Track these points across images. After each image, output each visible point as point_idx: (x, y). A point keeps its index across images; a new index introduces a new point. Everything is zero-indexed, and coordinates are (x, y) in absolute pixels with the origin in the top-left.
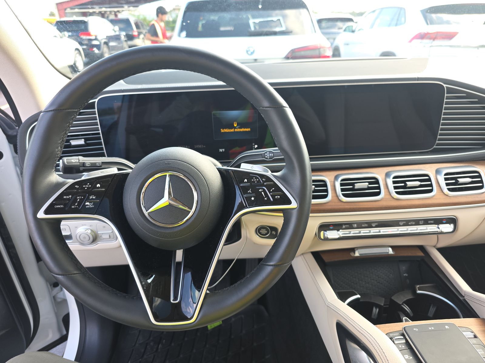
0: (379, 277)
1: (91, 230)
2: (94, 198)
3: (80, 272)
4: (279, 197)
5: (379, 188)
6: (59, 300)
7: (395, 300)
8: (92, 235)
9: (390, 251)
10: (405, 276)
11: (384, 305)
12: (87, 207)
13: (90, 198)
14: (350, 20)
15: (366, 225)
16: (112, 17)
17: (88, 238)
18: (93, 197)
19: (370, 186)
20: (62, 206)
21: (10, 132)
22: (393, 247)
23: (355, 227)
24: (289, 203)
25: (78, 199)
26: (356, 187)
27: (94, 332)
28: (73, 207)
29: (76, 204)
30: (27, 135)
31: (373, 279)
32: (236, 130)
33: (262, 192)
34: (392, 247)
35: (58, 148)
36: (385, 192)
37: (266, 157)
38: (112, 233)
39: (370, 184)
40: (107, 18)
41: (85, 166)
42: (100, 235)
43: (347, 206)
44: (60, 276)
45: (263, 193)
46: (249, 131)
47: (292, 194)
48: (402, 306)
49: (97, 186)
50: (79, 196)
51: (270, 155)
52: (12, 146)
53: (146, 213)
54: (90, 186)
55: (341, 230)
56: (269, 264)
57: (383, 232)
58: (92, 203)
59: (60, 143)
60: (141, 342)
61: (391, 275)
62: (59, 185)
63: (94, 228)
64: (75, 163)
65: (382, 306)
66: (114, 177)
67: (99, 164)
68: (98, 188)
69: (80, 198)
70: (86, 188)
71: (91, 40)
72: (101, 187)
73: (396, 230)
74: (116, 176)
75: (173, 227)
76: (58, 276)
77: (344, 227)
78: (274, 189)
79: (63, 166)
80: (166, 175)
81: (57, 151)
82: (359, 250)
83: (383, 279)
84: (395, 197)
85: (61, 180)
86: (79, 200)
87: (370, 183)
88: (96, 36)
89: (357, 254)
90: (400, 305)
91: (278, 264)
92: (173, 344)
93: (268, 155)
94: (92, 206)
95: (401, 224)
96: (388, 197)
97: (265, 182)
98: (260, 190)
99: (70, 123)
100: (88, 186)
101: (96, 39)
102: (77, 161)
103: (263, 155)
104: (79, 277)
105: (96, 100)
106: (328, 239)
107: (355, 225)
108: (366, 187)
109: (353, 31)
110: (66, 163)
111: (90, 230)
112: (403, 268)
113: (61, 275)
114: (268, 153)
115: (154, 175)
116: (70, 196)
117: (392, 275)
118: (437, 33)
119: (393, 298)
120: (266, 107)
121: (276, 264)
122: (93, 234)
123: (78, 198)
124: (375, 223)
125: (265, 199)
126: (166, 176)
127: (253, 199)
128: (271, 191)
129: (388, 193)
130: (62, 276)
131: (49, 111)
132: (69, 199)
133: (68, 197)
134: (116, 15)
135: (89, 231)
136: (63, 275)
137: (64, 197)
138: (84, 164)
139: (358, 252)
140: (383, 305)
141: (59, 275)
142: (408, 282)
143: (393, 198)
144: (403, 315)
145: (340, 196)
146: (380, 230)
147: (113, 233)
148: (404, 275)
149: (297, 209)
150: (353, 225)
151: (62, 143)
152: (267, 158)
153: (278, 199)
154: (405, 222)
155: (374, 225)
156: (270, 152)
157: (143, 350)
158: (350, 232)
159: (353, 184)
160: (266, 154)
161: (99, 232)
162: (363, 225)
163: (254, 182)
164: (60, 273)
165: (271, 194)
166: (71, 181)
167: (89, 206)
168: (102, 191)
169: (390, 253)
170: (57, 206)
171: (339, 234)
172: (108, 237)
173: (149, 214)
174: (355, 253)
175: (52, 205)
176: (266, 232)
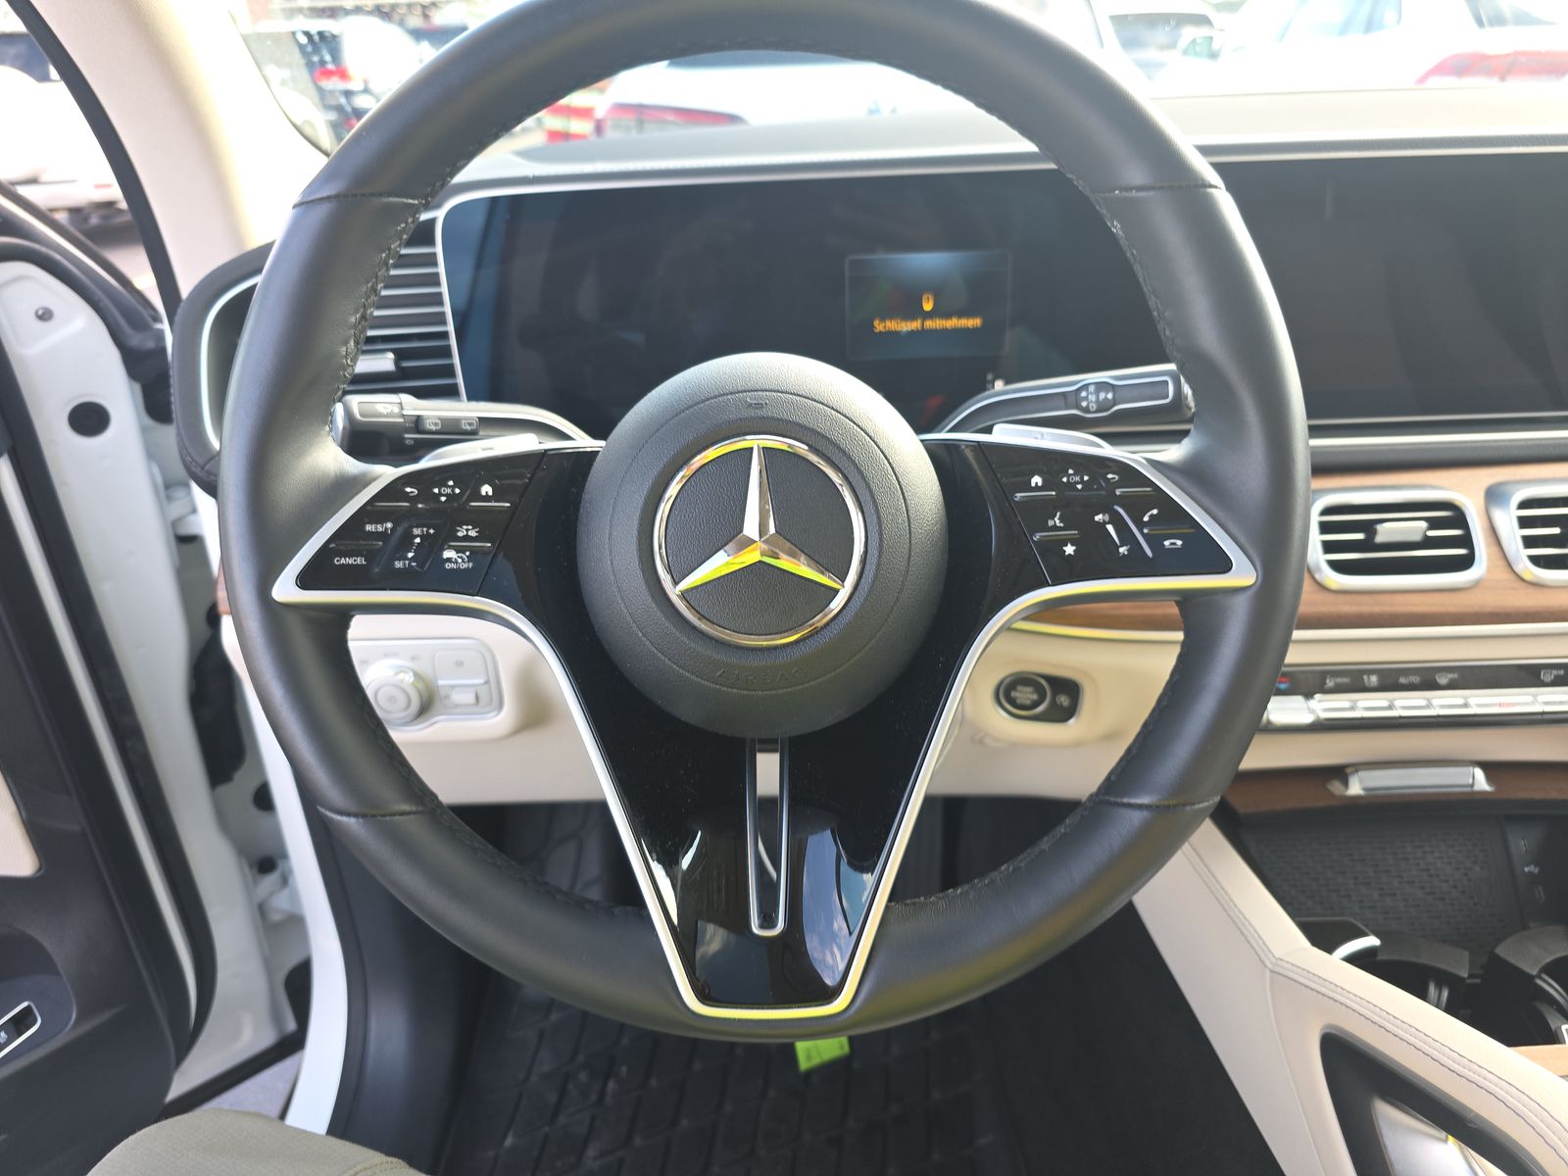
0: (1430, 876)
1: (416, 675)
2: (472, 533)
3: (420, 808)
4: (1179, 543)
5: (1466, 541)
6: (276, 917)
7: (1512, 960)
8: (418, 690)
9: (1480, 781)
10: (1530, 872)
11: (1471, 976)
12: (448, 566)
13: (460, 534)
14: (1202, 20)
15: (1415, 679)
16: (415, 21)
17: (402, 700)
18: (467, 530)
19: (1432, 533)
20: (360, 561)
21: (136, 340)
22: (1489, 768)
23: (1372, 685)
24: (1223, 565)
25: (418, 536)
26: (1379, 539)
27: (392, 1030)
28: (398, 564)
29: (410, 555)
30: (201, 333)
31: (1409, 882)
32: (929, 324)
33: (1105, 523)
34: (1485, 766)
35: (346, 343)
36: (1489, 560)
37: (1084, 404)
38: (486, 686)
39: (1431, 527)
40: (401, 23)
41: (421, 428)
42: (443, 692)
43: (1347, 607)
44: (352, 821)
45: (1110, 528)
46: (975, 330)
47: (1235, 531)
48: (1539, 982)
49: (484, 493)
50: (417, 527)
51: (1102, 396)
52: (137, 387)
53: (673, 592)
54: (457, 491)
55: (1318, 696)
56: (1133, 801)
57: (1479, 706)
58: (468, 553)
59: (355, 326)
60: (546, 1068)
61: (1477, 868)
62: (345, 486)
63: (424, 668)
64: (387, 416)
65: (1462, 979)
66: (540, 463)
67: (470, 424)
68: (487, 498)
69: (423, 531)
70: (443, 499)
71: (348, 94)
72: (496, 497)
73: (1529, 699)
74: (545, 459)
75: (776, 648)
76: (345, 819)
77: (1330, 683)
78: (1155, 512)
79: (348, 426)
80: (752, 449)
81: (344, 353)
82: (1362, 774)
83: (1447, 881)
84: (1527, 577)
85: (352, 466)
86: (418, 540)
87: (1434, 523)
88: (366, 82)
89: (1355, 788)
90: (1532, 977)
91: (1166, 803)
92: (653, 1082)
93: (1092, 398)
94: (465, 566)
95: (1546, 676)
96: (1503, 574)
97: (1118, 485)
98: (1099, 518)
99: (389, 249)
100: (449, 491)
101: (366, 91)
102: (396, 410)
103: (1071, 399)
104: (415, 827)
105: (440, 215)
106: (1270, 726)
107: (1374, 679)
108: (1417, 537)
109: (1214, 55)
110: (358, 417)
111: (411, 674)
112: (1521, 843)
113: (356, 815)
114: (1092, 388)
115: (706, 448)
116: (389, 525)
117: (1482, 868)
118: (1517, 54)
119: (1502, 951)
120: (1140, 189)
121: (1158, 804)
122: (420, 685)
123: (416, 531)
124: (1451, 672)
125: (1122, 550)
126: (752, 453)
127: (1069, 549)
128: (1146, 519)
129: (1501, 563)
130: (361, 820)
131: (322, 199)
132: (383, 536)
133: (380, 528)
134: (426, 16)
135: (409, 678)
136: (364, 816)
137: (368, 528)
138: (418, 419)
139: (1361, 781)
140: (1466, 975)
141: (348, 814)
142: (1542, 894)
143: (1522, 580)
144: (1560, 1016)
145: (1319, 570)
146: (1465, 698)
147: (490, 688)
148: (1526, 869)
149: (1254, 590)
150: (1365, 677)
151: (360, 327)
152: (1087, 410)
153: (1174, 551)
154: (1562, 672)
155: (1443, 680)
156: (1102, 386)
157: (553, 1098)
158: (1355, 702)
159: (1369, 528)
160: (1084, 394)
161: (441, 683)
162: (1403, 680)
163: (1071, 486)
164: (353, 809)
165: (1146, 531)
166: (386, 473)
167: (456, 562)
168: (501, 511)
169: (1477, 788)
170: (343, 561)
171: (1311, 711)
172: (470, 698)
173: (684, 595)
174: (1346, 784)
175: (324, 554)
176: (1035, 697)
